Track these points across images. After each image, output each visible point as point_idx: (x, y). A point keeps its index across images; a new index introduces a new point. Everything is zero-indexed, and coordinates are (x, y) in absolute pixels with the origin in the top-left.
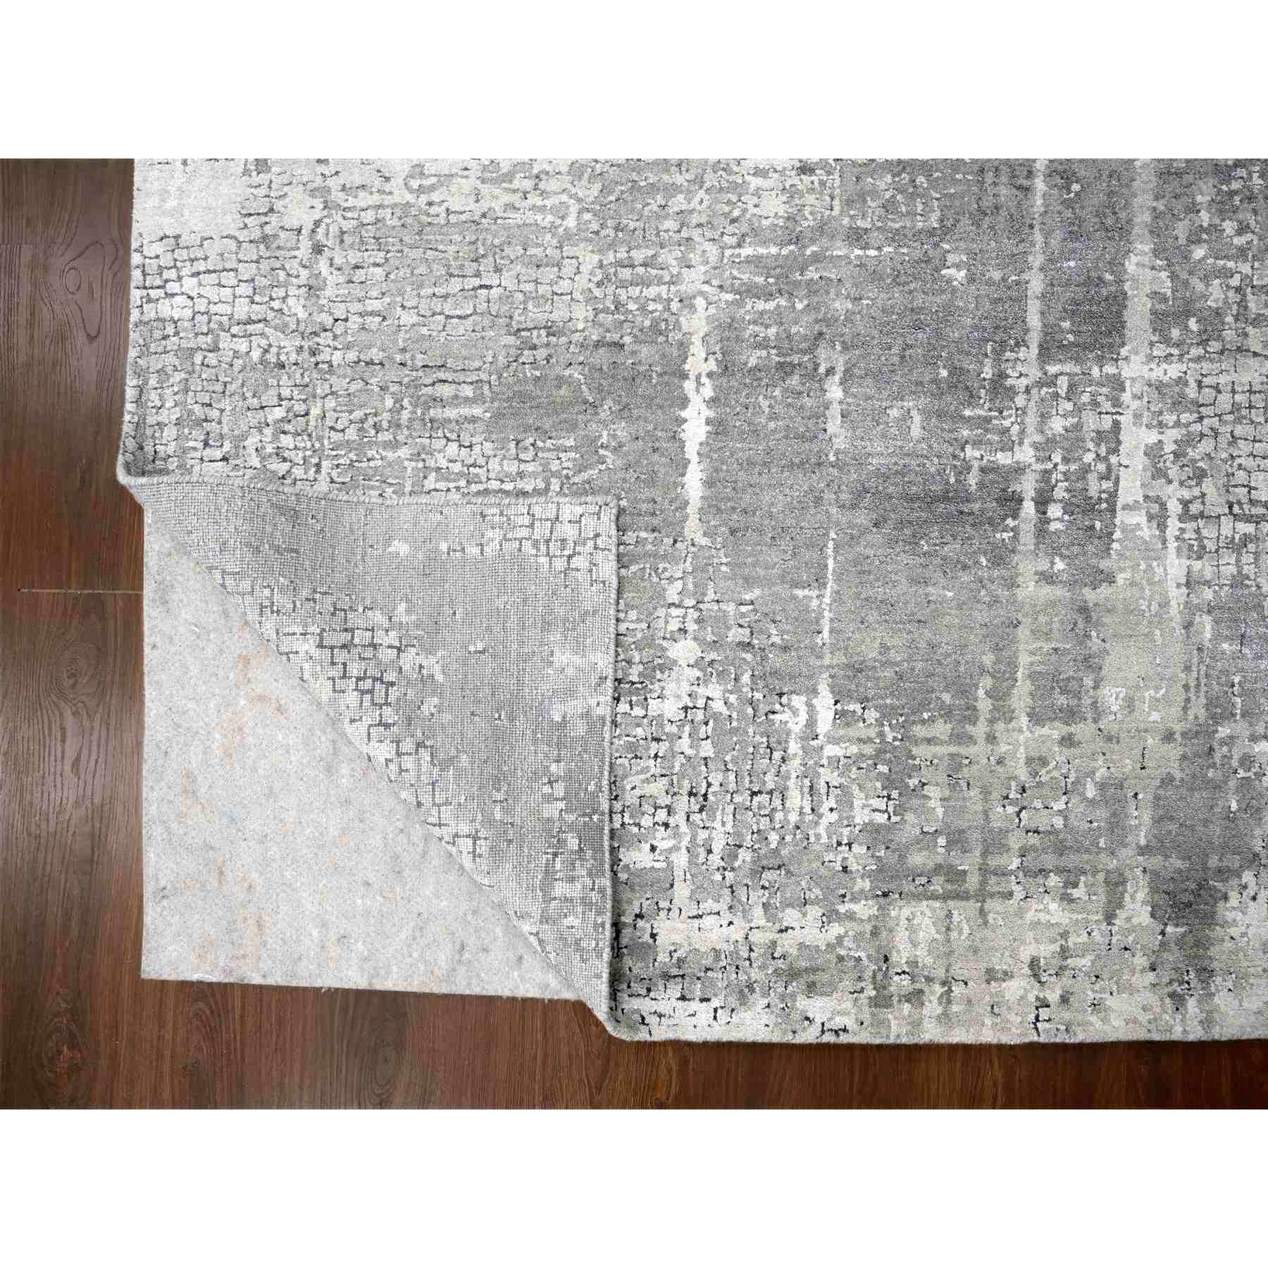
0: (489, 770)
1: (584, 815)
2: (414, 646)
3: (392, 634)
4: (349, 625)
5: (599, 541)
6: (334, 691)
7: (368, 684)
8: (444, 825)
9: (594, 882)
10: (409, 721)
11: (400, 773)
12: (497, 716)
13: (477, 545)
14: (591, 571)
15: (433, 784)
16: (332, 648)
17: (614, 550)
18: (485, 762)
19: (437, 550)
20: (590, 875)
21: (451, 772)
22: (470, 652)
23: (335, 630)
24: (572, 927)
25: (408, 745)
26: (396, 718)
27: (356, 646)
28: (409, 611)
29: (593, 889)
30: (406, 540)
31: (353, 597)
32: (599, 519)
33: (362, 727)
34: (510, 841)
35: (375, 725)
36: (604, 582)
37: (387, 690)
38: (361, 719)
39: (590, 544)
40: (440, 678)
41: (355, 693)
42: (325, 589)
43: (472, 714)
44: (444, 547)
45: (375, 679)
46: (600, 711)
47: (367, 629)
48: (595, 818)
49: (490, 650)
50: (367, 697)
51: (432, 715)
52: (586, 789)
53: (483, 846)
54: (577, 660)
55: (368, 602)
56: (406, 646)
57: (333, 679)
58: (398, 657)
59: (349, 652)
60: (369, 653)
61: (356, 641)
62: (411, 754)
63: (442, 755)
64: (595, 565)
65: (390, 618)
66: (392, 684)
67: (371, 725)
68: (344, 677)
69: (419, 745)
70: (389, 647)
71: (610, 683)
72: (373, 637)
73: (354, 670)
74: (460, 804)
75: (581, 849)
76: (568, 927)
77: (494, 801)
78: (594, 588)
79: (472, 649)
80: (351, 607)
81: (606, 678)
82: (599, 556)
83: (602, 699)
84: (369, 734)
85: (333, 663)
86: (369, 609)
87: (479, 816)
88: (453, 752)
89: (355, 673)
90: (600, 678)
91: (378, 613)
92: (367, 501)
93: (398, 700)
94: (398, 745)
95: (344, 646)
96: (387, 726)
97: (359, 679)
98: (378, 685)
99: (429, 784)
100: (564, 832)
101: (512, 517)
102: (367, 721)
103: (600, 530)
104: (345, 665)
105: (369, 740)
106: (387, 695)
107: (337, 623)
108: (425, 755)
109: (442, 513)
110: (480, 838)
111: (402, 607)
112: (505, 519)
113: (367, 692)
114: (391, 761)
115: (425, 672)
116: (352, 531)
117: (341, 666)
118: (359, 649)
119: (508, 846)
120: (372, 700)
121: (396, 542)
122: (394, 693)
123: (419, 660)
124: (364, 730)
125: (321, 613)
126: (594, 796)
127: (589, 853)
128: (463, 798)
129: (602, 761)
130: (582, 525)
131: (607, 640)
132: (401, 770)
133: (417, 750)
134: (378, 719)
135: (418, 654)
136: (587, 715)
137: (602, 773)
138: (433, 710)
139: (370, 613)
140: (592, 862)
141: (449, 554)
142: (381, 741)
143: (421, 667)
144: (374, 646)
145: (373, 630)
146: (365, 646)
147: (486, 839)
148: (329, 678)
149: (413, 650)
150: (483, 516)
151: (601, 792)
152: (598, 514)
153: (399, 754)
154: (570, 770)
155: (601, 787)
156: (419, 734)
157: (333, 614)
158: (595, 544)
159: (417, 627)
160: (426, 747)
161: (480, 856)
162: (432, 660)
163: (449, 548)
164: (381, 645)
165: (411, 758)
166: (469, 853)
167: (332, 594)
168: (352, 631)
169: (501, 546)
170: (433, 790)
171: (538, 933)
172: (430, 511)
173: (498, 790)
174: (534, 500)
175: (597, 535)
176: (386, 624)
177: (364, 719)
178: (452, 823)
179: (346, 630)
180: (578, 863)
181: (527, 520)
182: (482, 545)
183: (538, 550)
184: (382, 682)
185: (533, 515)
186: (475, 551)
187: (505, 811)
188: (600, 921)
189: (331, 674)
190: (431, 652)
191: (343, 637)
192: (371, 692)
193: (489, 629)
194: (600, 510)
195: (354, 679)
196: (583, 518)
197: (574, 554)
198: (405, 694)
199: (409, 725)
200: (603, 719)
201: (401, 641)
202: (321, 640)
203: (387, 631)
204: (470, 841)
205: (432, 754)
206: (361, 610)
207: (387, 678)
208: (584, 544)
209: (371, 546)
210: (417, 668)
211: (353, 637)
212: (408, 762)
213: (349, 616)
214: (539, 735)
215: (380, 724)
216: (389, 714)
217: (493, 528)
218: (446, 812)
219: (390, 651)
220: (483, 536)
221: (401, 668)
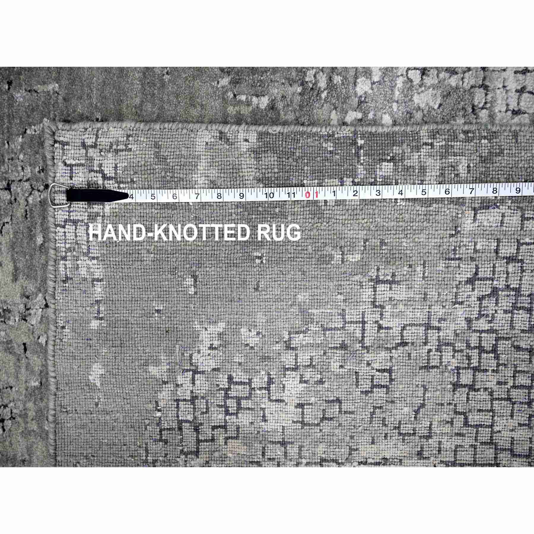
0: (312, 269)
1: (357, 155)
2: (191, 356)
3: (180, 380)
4: (175, 425)
5: (89, 142)
6: (237, 438)
7: (232, 404)
8: (363, 318)
9: (426, 144)
10: (265, 358)
11: (314, 367)
12: (258, 261)
13: (93, 286)
14: (117, 151)
15: (325, 330)
16: (198, 441)
17: (99, 125)
18: (304, 273)
19: (99, 332)
20: (418, 149)
21: (314, 311)
22: (196, 293)
23: (182, 440)
24: (469, 167)
25: (288, 359)
26: (263, 373)
27: (195, 418)
28: (157, 363)
29: (432, 144)
30: (89, 367)
31: (147, 422)
32: (67, 144)
33: (271, 408)
34: (382, 243)
35: (269, 394)
36: (128, 136)
37: (237, 383)
38: (263, 409)
39: (92, 152)
40: (221, 326)
41: (240, 415)
42: (143, 452)
43: (256, 289)
44: (95, 324)
45: (227, 397)
46: (253, 137)
47: (178, 407)
48: (360, 142)
49: (194, 268)
50: (244, 403)
51: (258, 333)
52: (331, 152)
53: (385, 273)
54: (202, 166)
55: (151, 406)
56: (191, 364)
57: (227, 439)
58: (203, 372)
59: (201, 424)
60: (201, 404)
61: (190, 418)
62: (296, 355)
63: (298, 323)
64: (111, 147)
65: (165, 383)
66: (230, 378)
67: (269, 398)
68: (224, 427)
69: (289, 347)
70: (194, 383)
71: (226, 129)
72: (185, 400)
73: (218, 417)
74: (345, 301)
75: (392, 159)
76: (469, 172)
77: (343, 262)
78: (134, 147)
79: (192, 291)
80: (158, 424)
81: (221, 133)
82: (104, 141)
83: (241, 136)
84: (277, 401)
85: (213, 440)
86: (157, 405)
87: (357, 278)
88: (295, 310)
89: (221, 416)
90: (221, 138)
91: (160, 396)
92: (53, 412)
93: (246, 371)
94: (288, 369)
95: (196, 430)
96: (270, 381)
97: (227, 413)
98: (232, 393)
99: (324, 334)
100: (375, 178)
101: (68, 246)
102: (266, 404)
103: (78, 142)
104: (214, 428)
105: (282, 401)
106: (241, 383)
107: (174, 438)
108: (298, 340)
109: (63, 327)
110: (377, 276)
111: (153, 370)
112: (69, 254)
113: (239, 404)
114: (302, 376)
115: (216, 343)
116: (83, 427)
117: (215, 432)
118: (198, 414)
119: (386, 244)
120: (247, 398)
121: (90, 378)
122: (239, 376)
123: (204, 350)
124: (274, 406)
125: (166, 455)
126: (337, 142)
127: (397, 150)
128: (339, 297)
129: (302, 134)
130: (74, 163)
131: (185, 131)
132: (311, 366)
133: (293, 349)
134: (264, 391)
135: (199, 352)
136: (256, 153)
137: (315, 135)
138: (254, 333)
139: (161, 404)
140: (405, 146)
141: (101, 319)
142: (284, 387)
143: (211, 348)
144: (194, 399)
145: (177, 401)
146: (194, 408)
147: (378, 270)
148: (226, 443)
149: (195, 356)
150: (67, 279)
151: (333, 135)
152: (64, 144)
153: (296, 369)
154: (313, 172)
155: (329, 136)
156: (277, 347)
157: (166, 442)
158: (92, 147)
159: (171, 352)
160: (290, 339)
161: (393, 275)
162: (204, 336)
163: (97, 318)
164: (192, 392)
165: (300, 355)
166: (391, 289)
167: (146, 444)
168: (180, 422)
169: (93, 258)
170: (331, 329)
171: (474, 209)
172: (61, 340)
173: (331, 257)
174: (51, 220)
175: (84, 145)
176: (171, 386)
177: (263, 406)
178: (361, 308)
179: (180, 429)
180: (407, 163)
181: (70, 228)
182: (93, 280)
183: (97, 214)
184: (229, 389)
185: (66, 221)
186: (98, 289)
187: (352, 247)
188: (462, 136)
189: (222, 441)
190: (195, 337)
191: (187, 431)
192: (239, 400)
193: (173, 271)
194: (60, 142)
195: (227, 417)
196: (68, 162)
197: (101, 172)
198: (240, 364)
199: (269, 358)
200: (261, 135)
201: (187, 370)
202: (191, 453)
203: (177, 385)
204: (381, 287)
205: (297, 333)
206: (159, 414)
207: (224, 383)
208: (92, 159)
209: (97, 405)
210: (213, 352)
211: (187, 421)
212: (304, 358)
213: (166, 426)
214: (277, 210)
215: (268, 389)
216: (259, 381)
217: (77, 268)
218: (352, 315)
219: (197, 382)
220: (85, 279)
221: (214, 370)
